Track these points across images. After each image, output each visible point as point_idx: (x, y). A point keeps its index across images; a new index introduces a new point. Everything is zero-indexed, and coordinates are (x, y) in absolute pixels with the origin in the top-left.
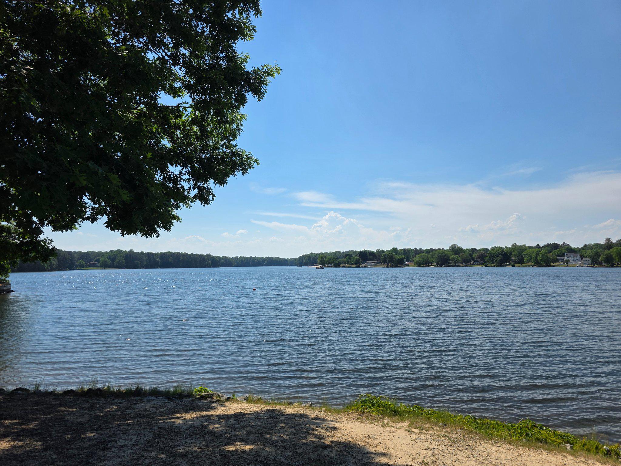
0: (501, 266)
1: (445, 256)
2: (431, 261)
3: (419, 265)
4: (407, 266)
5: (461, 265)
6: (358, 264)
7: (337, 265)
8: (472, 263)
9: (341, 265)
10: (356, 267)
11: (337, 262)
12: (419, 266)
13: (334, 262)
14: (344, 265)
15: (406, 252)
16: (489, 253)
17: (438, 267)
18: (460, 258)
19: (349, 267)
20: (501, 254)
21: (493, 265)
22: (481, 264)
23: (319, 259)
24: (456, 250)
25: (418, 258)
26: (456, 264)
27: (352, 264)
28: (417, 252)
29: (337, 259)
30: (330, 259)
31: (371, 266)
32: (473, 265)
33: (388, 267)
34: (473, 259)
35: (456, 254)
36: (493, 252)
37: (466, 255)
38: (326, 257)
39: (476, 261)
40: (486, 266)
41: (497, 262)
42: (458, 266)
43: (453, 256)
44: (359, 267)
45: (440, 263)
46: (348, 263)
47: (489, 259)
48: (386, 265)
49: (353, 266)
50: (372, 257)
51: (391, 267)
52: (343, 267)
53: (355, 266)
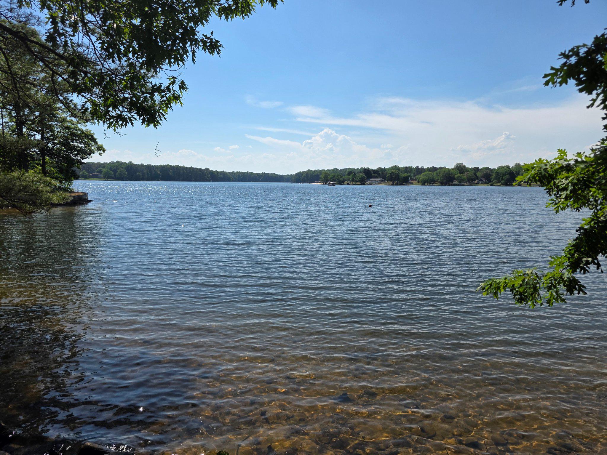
0: (507, 185)
1: (450, 174)
2: (436, 180)
3: (424, 183)
4: (412, 184)
5: (465, 184)
6: (362, 182)
7: (341, 183)
8: (476, 182)
9: (345, 183)
10: (361, 184)
11: (341, 179)
12: (424, 184)
13: (338, 180)
14: (349, 182)
15: (408, 170)
16: (496, 172)
17: (442, 185)
18: (465, 177)
19: (353, 185)
20: (508, 174)
21: (499, 184)
22: (485, 183)
23: (322, 177)
24: (461, 168)
25: (422, 176)
26: (461, 182)
27: (357, 182)
28: (419, 170)
29: (342, 176)
30: (334, 176)
31: (376, 184)
32: (477, 184)
33: (393, 185)
34: (477, 178)
35: (461, 173)
36: (500, 171)
37: (471, 174)
38: (329, 175)
39: (481, 180)
40: (491, 185)
41: (503, 181)
42: (462, 185)
43: (459, 174)
44: (364, 184)
45: (444, 181)
46: (353, 180)
47: (495, 178)
48: (391, 183)
49: (357, 183)
50: (375, 175)
51: (396, 185)
52: (348, 184)
53: (360, 183)
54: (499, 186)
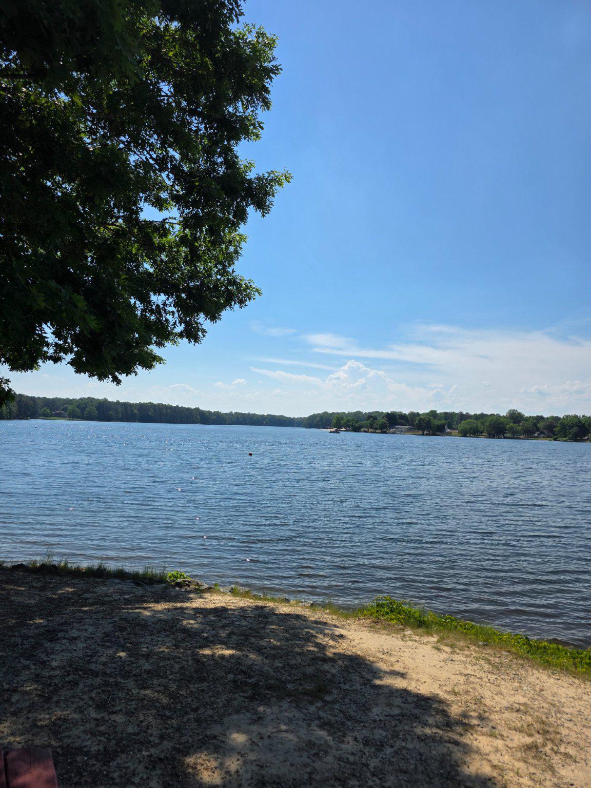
0: (576, 441)
1: (500, 424)
2: (481, 429)
3: (464, 434)
4: (450, 434)
5: (521, 437)
6: (383, 429)
7: (357, 429)
8: (536, 435)
9: (362, 430)
10: (382, 433)
11: (357, 425)
12: (465, 436)
13: (353, 426)
14: (366, 429)
15: (448, 416)
16: (561, 424)
17: (490, 437)
18: (520, 428)
19: (372, 432)
20: (576, 426)
21: (565, 439)
22: (548, 437)
23: (334, 421)
24: (515, 417)
25: (464, 424)
26: (515, 435)
27: (377, 429)
28: (463, 417)
29: (357, 421)
30: (348, 421)
31: (402, 432)
32: (537, 437)
33: (423, 435)
34: (538, 430)
35: (514, 422)
36: (565, 422)
37: (529, 424)
38: (342, 419)
39: (542, 433)
40: (555, 440)
41: (570, 435)
42: (517, 438)
43: (511, 424)
44: (385, 433)
45: (492, 433)
46: (371, 428)
47: (560, 431)
48: (421, 432)
49: (377, 431)
50: (403, 421)
51: (427, 435)
52: (365, 431)
53: (380, 431)
54: (566, 441)
